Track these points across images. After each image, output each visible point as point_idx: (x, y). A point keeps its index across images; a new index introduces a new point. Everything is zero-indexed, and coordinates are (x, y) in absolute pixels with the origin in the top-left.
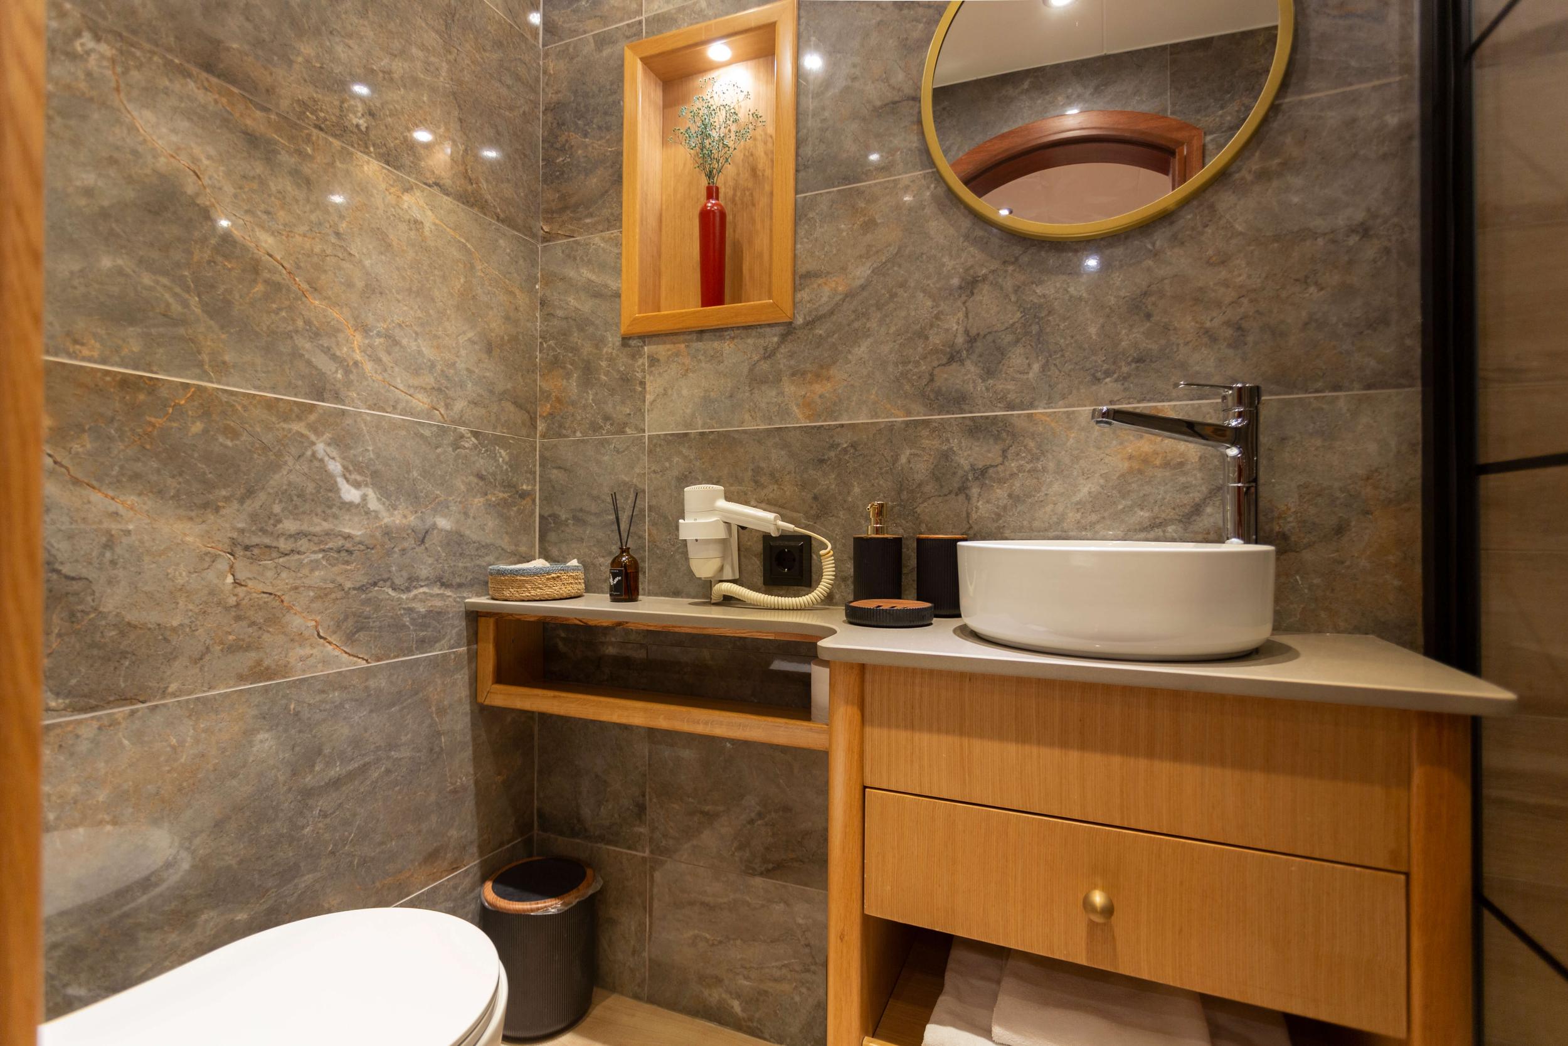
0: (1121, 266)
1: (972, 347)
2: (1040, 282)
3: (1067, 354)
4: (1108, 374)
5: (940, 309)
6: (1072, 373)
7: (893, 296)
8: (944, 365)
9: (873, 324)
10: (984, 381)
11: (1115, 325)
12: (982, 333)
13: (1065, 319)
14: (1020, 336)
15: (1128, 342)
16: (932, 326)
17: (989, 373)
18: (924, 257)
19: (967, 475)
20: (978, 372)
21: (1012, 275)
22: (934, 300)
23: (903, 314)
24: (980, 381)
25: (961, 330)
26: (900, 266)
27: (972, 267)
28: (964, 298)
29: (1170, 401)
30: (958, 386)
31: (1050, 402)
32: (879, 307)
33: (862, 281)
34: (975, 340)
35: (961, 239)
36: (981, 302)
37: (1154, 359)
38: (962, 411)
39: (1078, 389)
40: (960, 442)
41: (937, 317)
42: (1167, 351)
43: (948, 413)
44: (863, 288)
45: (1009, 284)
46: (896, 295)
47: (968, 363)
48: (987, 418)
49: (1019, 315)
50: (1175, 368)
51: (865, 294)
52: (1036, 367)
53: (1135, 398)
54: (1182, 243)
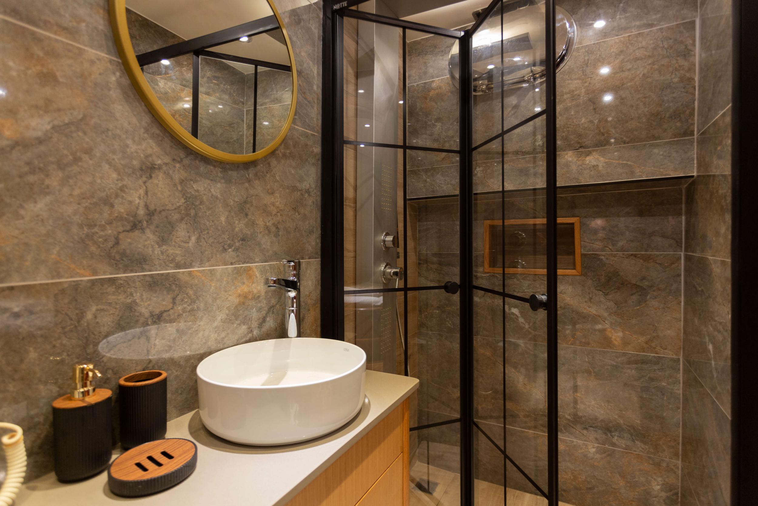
0: (236, 183)
1: (150, 219)
2: (196, 181)
3: (210, 232)
4: (230, 246)
5: (125, 183)
6: (213, 245)
7: (77, 160)
8: (128, 231)
9: (53, 182)
10: (160, 246)
11: (232, 217)
12: (158, 209)
13: (209, 209)
14: (183, 216)
15: (238, 228)
16: (117, 196)
17: (163, 241)
18: (110, 133)
19: (147, 321)
20: (155, 239)
21: (178, 170)
22: (119, 174)
23: (88, 179)
24: (157, 246)
25: (142, 204)
26: (85, 133)
27: (150, 155)
28: (144, 179)
29: (255, 263)
30: (140, 250)
31: (201, 263)
32: (61, 166)
33: (39, 134)
34: (153, 214)
35: (142, 130)
36: (157, 185)
37: (249, 240)
38: (143, 270)
39: (216, 255)
40: (142, 295)
41: (122, 189)
42: (254, 236)
43: (132, 271)
44: (40, 141)
45: (177, 177)
46: (80, 159)
47: (148, 231)
48: (162, 274)
49: (183, 201)
50: (256, 245)
51: (42, 148)
52: (193, 239)
53: (241, 261)
54: (259, 179)
